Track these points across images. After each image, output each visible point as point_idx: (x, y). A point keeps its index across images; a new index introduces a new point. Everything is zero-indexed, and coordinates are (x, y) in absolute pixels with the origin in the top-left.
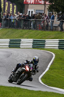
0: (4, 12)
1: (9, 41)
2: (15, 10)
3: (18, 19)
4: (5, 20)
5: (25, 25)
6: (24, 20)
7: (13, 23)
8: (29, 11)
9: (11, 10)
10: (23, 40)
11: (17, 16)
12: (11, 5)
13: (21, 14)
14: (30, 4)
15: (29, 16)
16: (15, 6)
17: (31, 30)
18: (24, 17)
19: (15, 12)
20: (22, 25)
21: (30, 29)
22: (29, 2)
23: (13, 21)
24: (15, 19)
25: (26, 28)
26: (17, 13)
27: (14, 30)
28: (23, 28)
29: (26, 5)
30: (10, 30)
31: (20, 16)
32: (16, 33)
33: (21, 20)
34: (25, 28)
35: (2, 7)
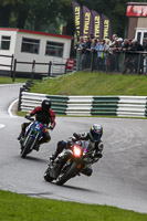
0: (82, 34)
1: (91, 101)
2: (106, 30)
3: (114, 51)
4: (82, 52)
5: (128, 65)
6: (127, 53)
7: (102, 60)
8: (140, 34)
9: (97, 31)
10: (123, 99)
11: (111, 44)
12: (97, 18)
13: (120, 39)
14: (141, 16)
15: (137, 44)
16: (107, 22)
17: (141, 77)
18: (127, 45)
19: (106, 34)
20: (121, 65)
21: (140, 73)
22: (140, 12)
23: (101, 55)
24: (107, 52)
25: (131, 72)
26: (110, 37)
27: (103, 75)
28: (125, 72)
29: (131, 20)
30: (94, 75)
31: (118, 44)
32: (108, 83)
33: (119, 53)
34: (128, 71)
35: (78, 23)
